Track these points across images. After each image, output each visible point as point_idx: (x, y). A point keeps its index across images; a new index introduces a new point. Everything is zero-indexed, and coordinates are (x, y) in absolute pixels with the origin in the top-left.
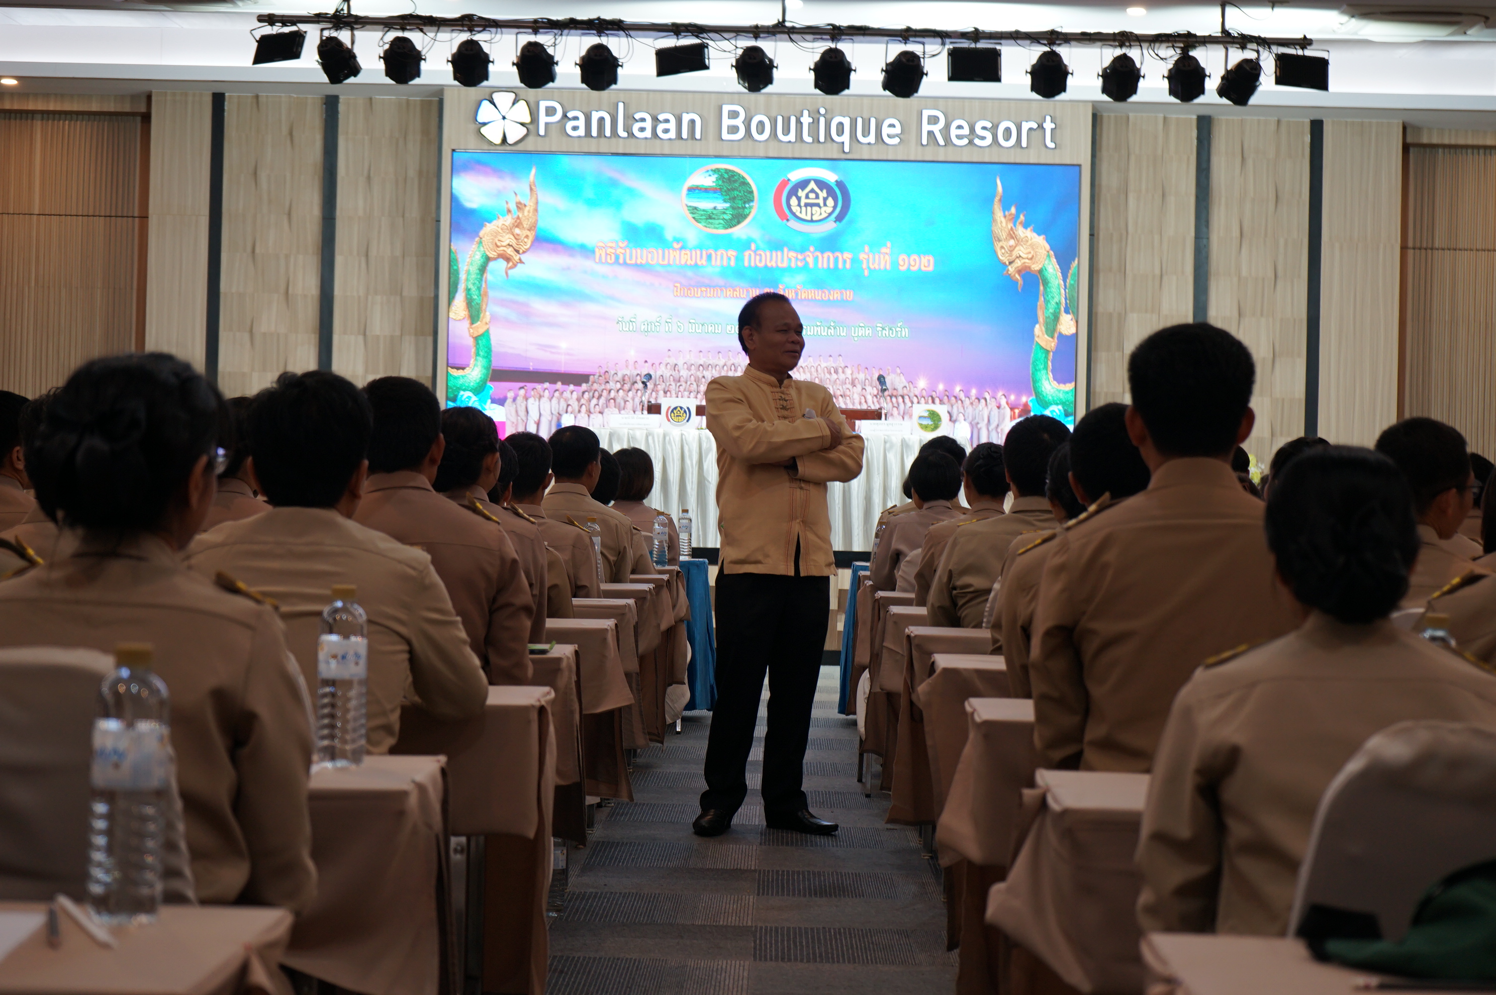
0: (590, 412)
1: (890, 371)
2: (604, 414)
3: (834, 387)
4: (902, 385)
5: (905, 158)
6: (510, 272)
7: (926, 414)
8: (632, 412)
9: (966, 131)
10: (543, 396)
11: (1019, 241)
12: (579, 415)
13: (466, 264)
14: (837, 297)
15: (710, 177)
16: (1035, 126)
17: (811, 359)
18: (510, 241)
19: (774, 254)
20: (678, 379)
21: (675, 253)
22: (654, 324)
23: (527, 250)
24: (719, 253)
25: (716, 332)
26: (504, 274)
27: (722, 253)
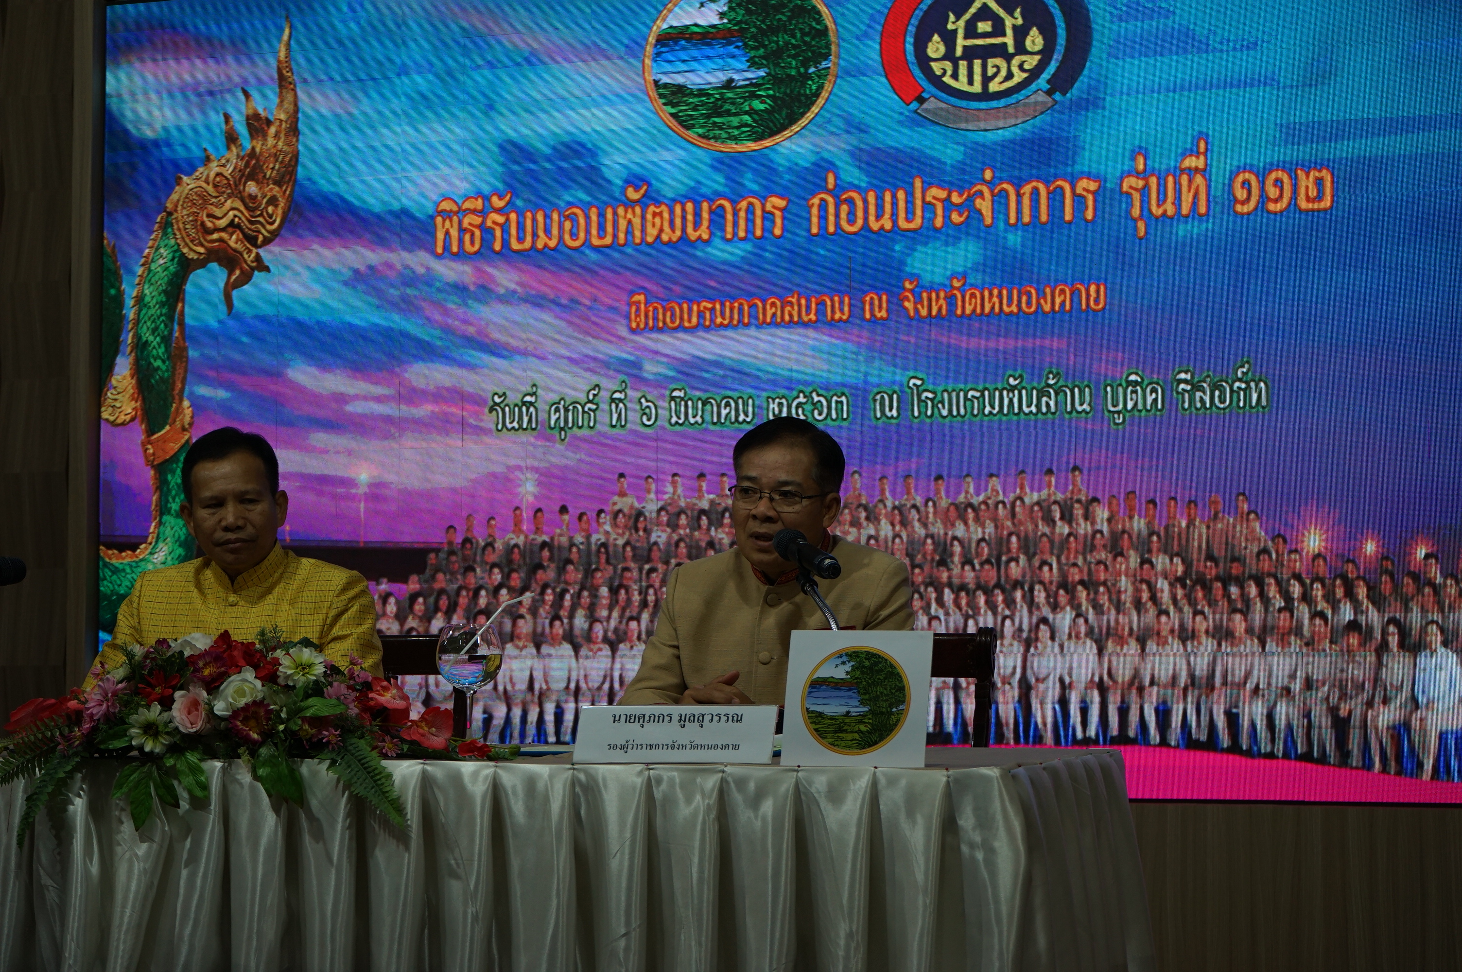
1: (1220, 507)
3: (1063, 558)
4: (1254, 548)
6: (236, 293)
7: (840, 672)
8: (532, 648)
13: (137, 280)
14: (1063, 302)
15: (713, 3)
17: (996, 482)
18: (235, 216)
19: (888, 196)
20: (645, 554)
21: (630, 213)
22: (583, 408)
23: (274, 235)
24: (743, 205)
25: (741, 419)
26: (222, 299)
27: (750, 204)
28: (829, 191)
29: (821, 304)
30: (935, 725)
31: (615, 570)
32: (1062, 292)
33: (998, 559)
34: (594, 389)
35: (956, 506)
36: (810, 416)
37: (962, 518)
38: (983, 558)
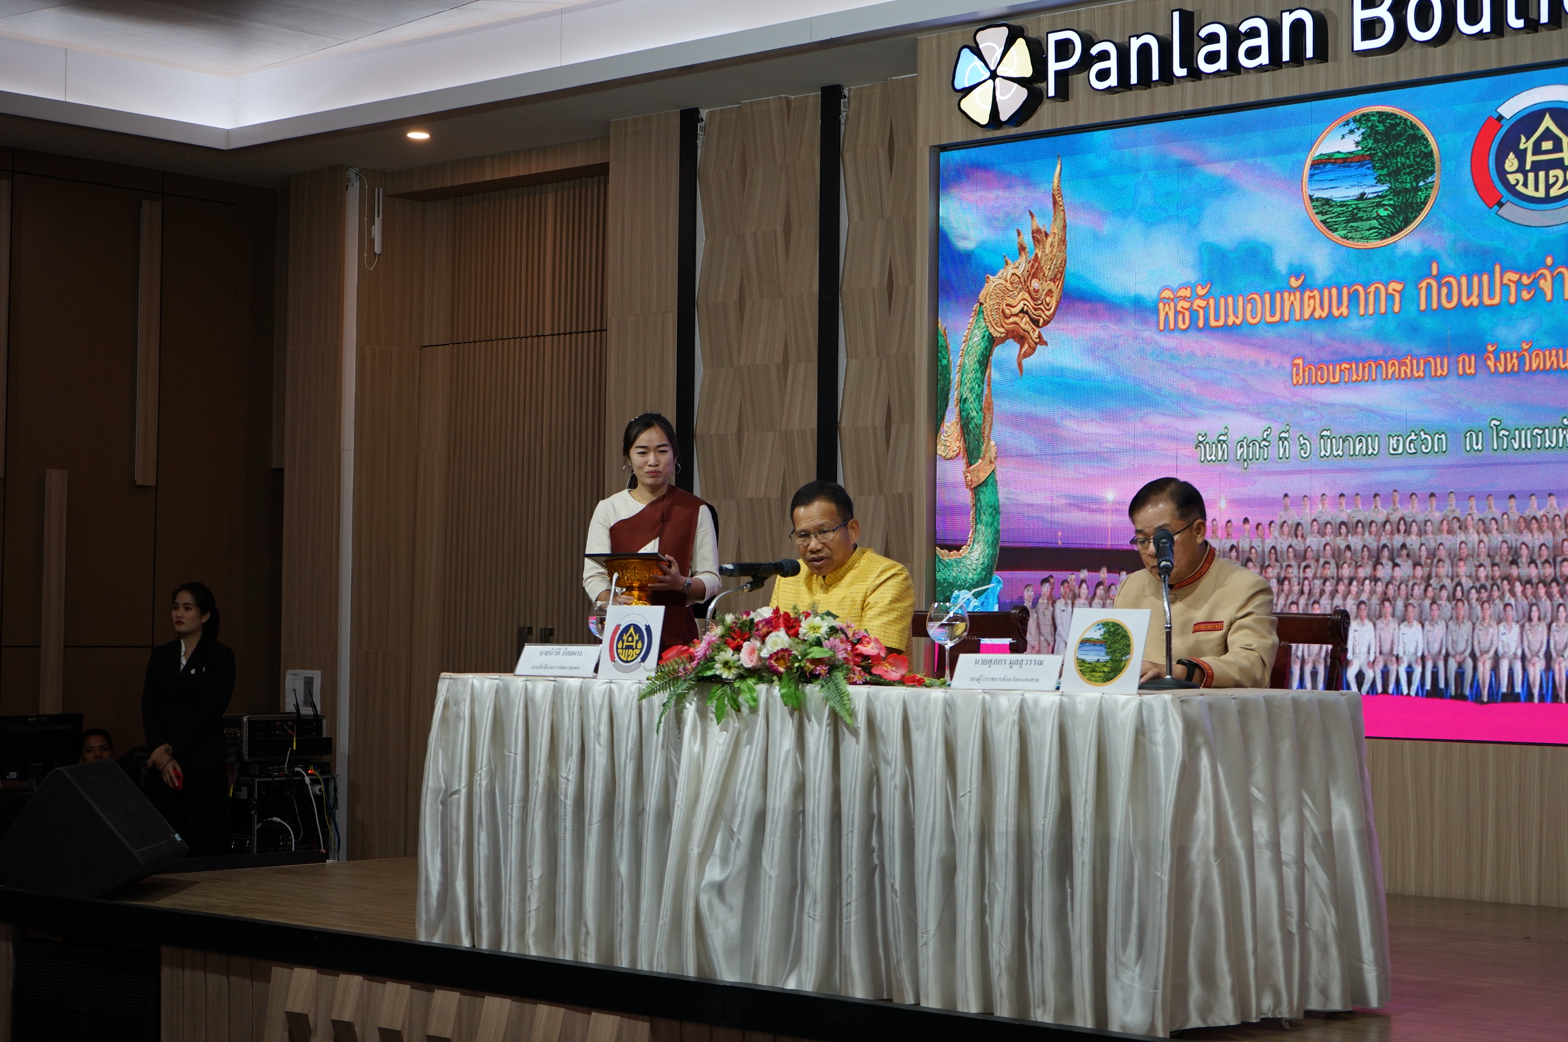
6: (1026, 362)
7: (1097, 635)
13: (960, 353)
15: (1351, 136)
17: (1553, 500)
18: (1025, 305)
19: (1476, 279)
20: (1303, 554)
21: (1292, 298)
22: (1260, 445)
23: (1051, 318)
24: (1372, 289)
25: (1370, 452)
27: (1376, 288)
28: (1434, 277)
29: (1427, 363)
30: (1508, 688)
31: (1281, 568)
34: (1267, 430)
35: (1524, 519)
36: (1419, 450)
37: (1528, 527)
38: (1543, 559)
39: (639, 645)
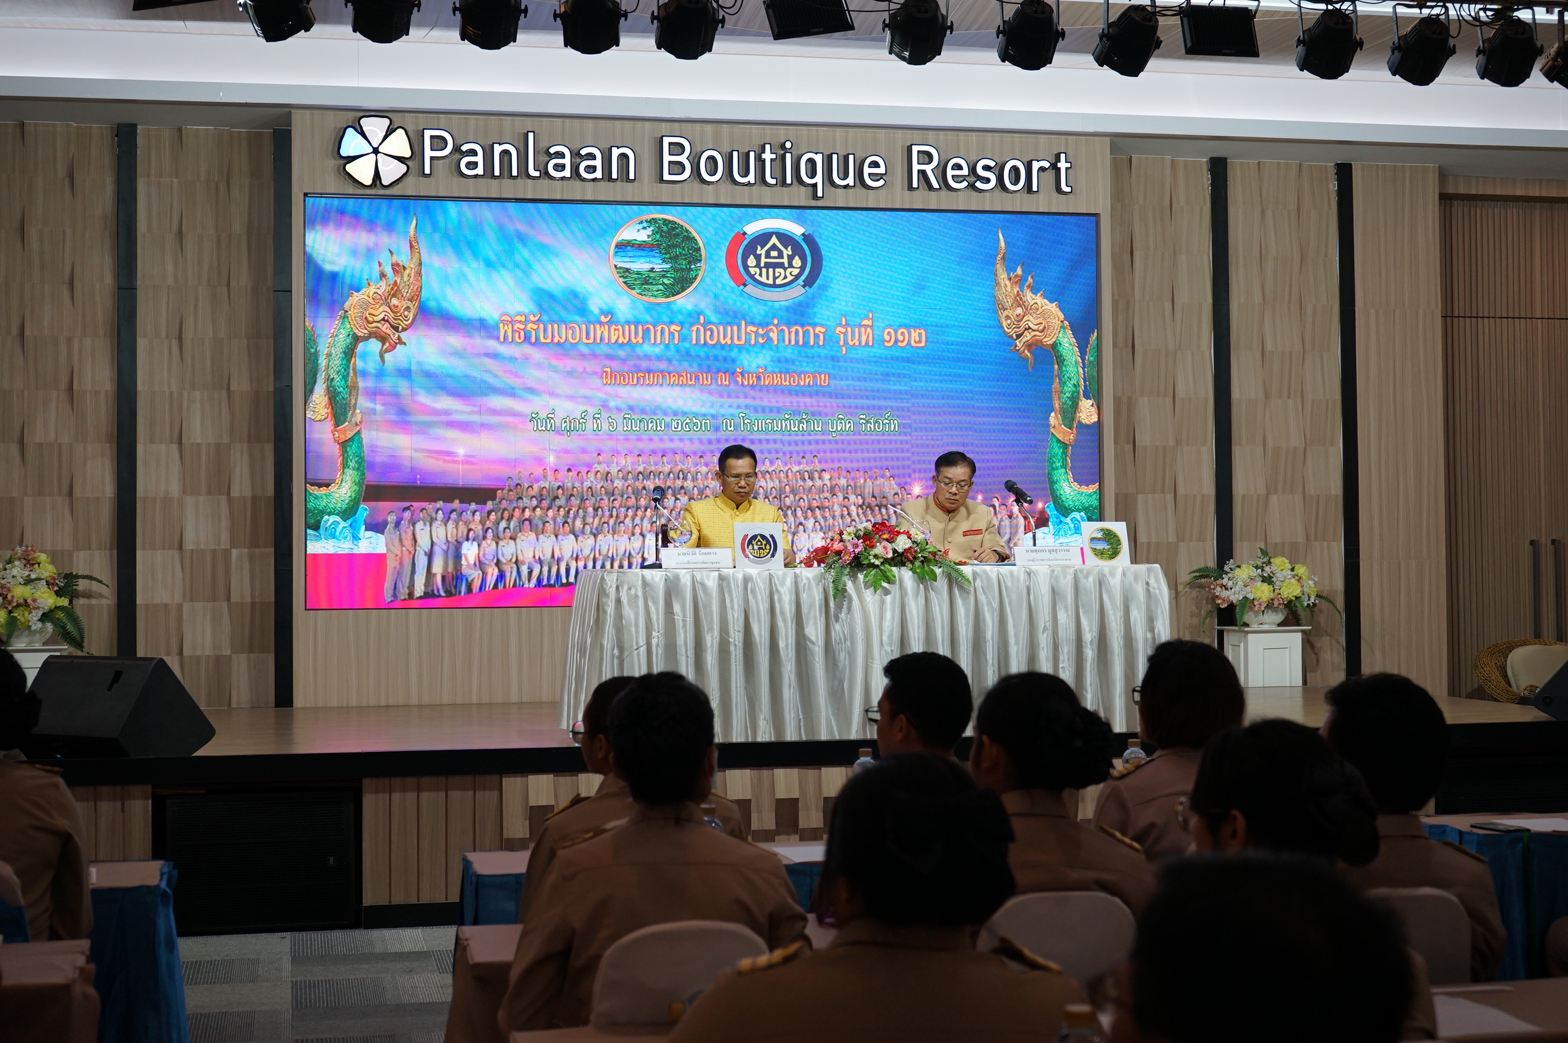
0: (498, 538)
1: (878, 474)
2: (518, 541)
3: (809, 496)
4: (892, 492)
5: (890, 206)
6: (387, 356)
7: (1099, 535)
8: (553, 537)
9: (965, 172)
10: (436, 519)
11: (1027, 310)
12: (484, 542)
13: (327, 345)
14: (809, 383)
15: (644, 231)
16: (1046, 164)
17: (779, 462)
18: (385, 315)
19: (729, 328)
20: (611, 492)
21: (602, 328)
22: (579, 421)
23: (408, 326)
25: (658, 429)
26: (378, 358)
27: (662, 328)
28: (701, 324)
29: (697, 378)
31: (596, 500)
32: (809, 377)
33: (780, 497)
34: (584, 412)
36: (692, 429)
39: (768, 547)
